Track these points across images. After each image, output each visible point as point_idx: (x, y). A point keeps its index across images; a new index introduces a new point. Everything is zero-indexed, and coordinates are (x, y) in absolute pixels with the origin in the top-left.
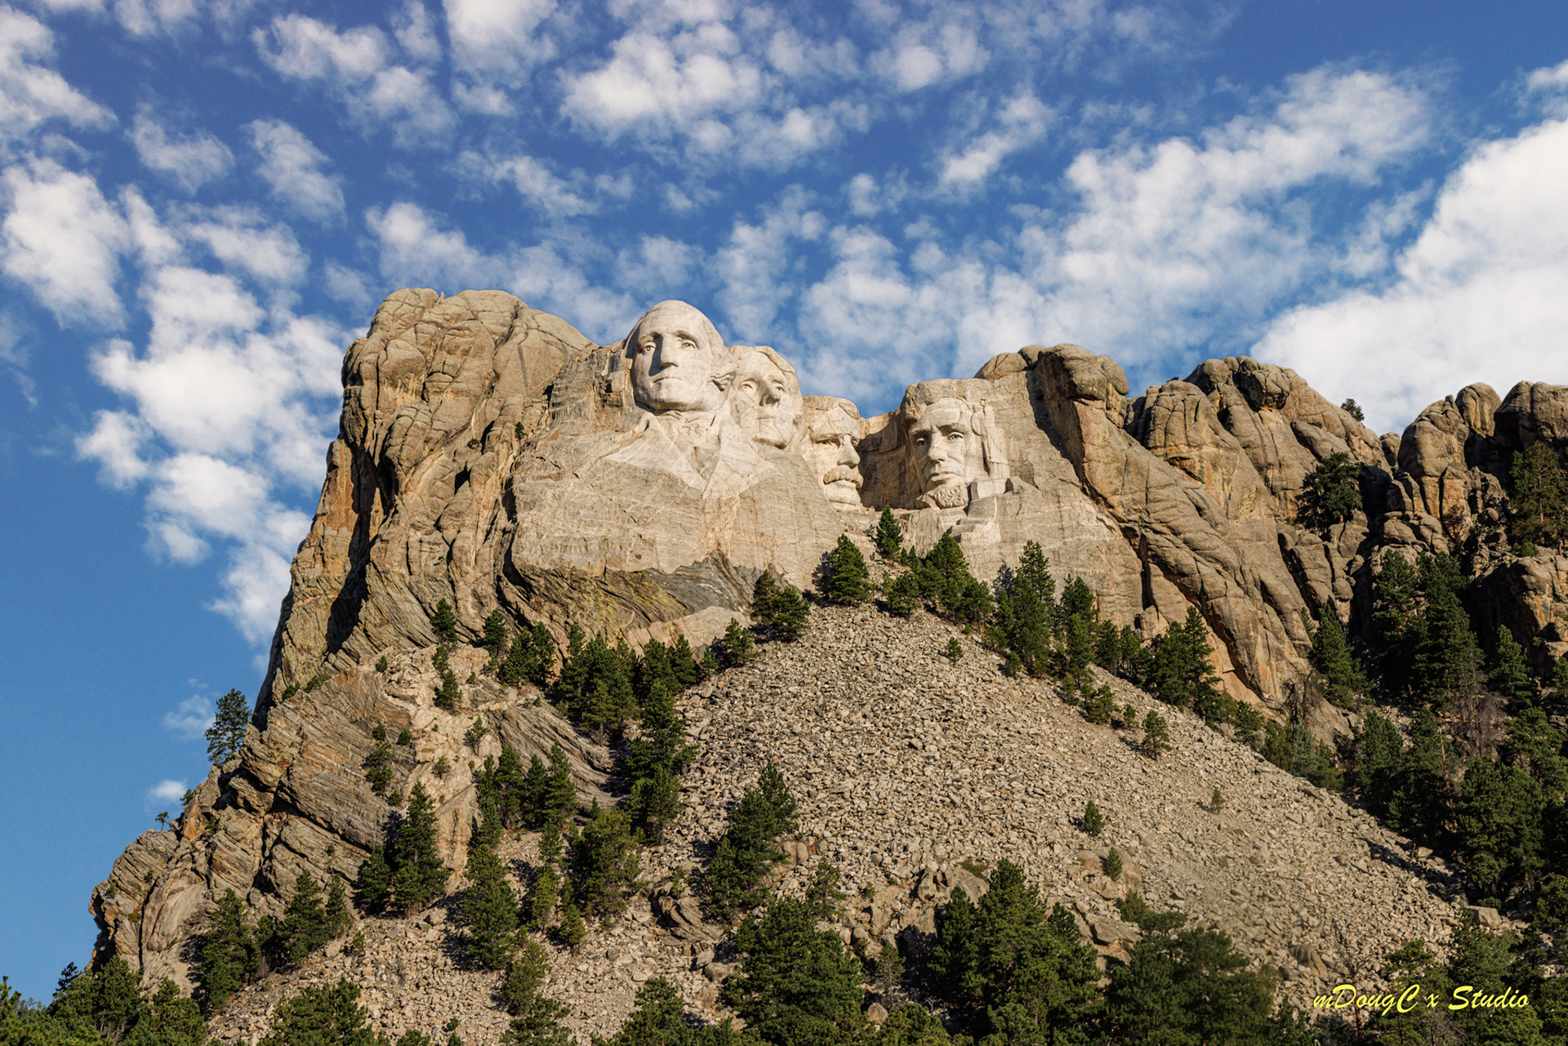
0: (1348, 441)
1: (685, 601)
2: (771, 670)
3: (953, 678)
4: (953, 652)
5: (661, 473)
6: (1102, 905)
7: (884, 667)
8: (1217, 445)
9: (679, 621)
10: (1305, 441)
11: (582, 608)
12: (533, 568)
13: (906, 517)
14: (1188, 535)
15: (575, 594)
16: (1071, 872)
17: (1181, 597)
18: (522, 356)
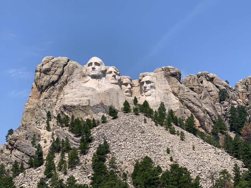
0: (226, 87)
1: (95, 111)
2: (110, 124)
3: (144, 125)
4: (145, 120)
5: (91, 88)
6: (168, 166)
7: (131, 123)
8: (199, 86)
9: (93, 115)
10: (217, 87)
11: (76, 112)
12: (66, 105)
13: (139, 98)
14: (192, 101)
15: (74, 110)
16: (163, 159)
17: (190, 112)
18: (68, 68)
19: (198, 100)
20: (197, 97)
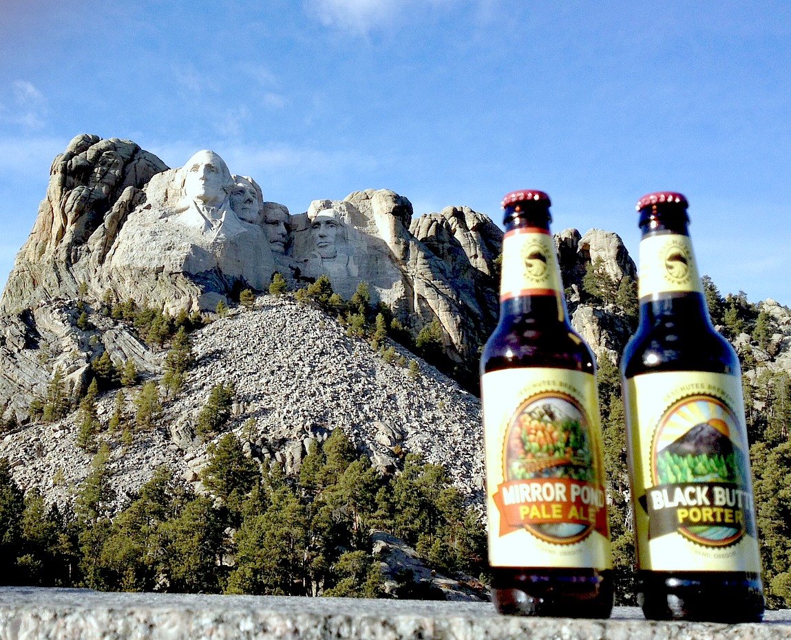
4: (322, 322)
13: (305, 261)
15: (148, 280)
16: (370, 430)
18: (136, 170)
19: (450, 280)
20: (447, 272)
